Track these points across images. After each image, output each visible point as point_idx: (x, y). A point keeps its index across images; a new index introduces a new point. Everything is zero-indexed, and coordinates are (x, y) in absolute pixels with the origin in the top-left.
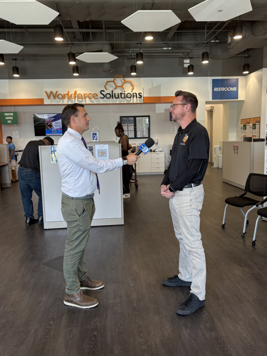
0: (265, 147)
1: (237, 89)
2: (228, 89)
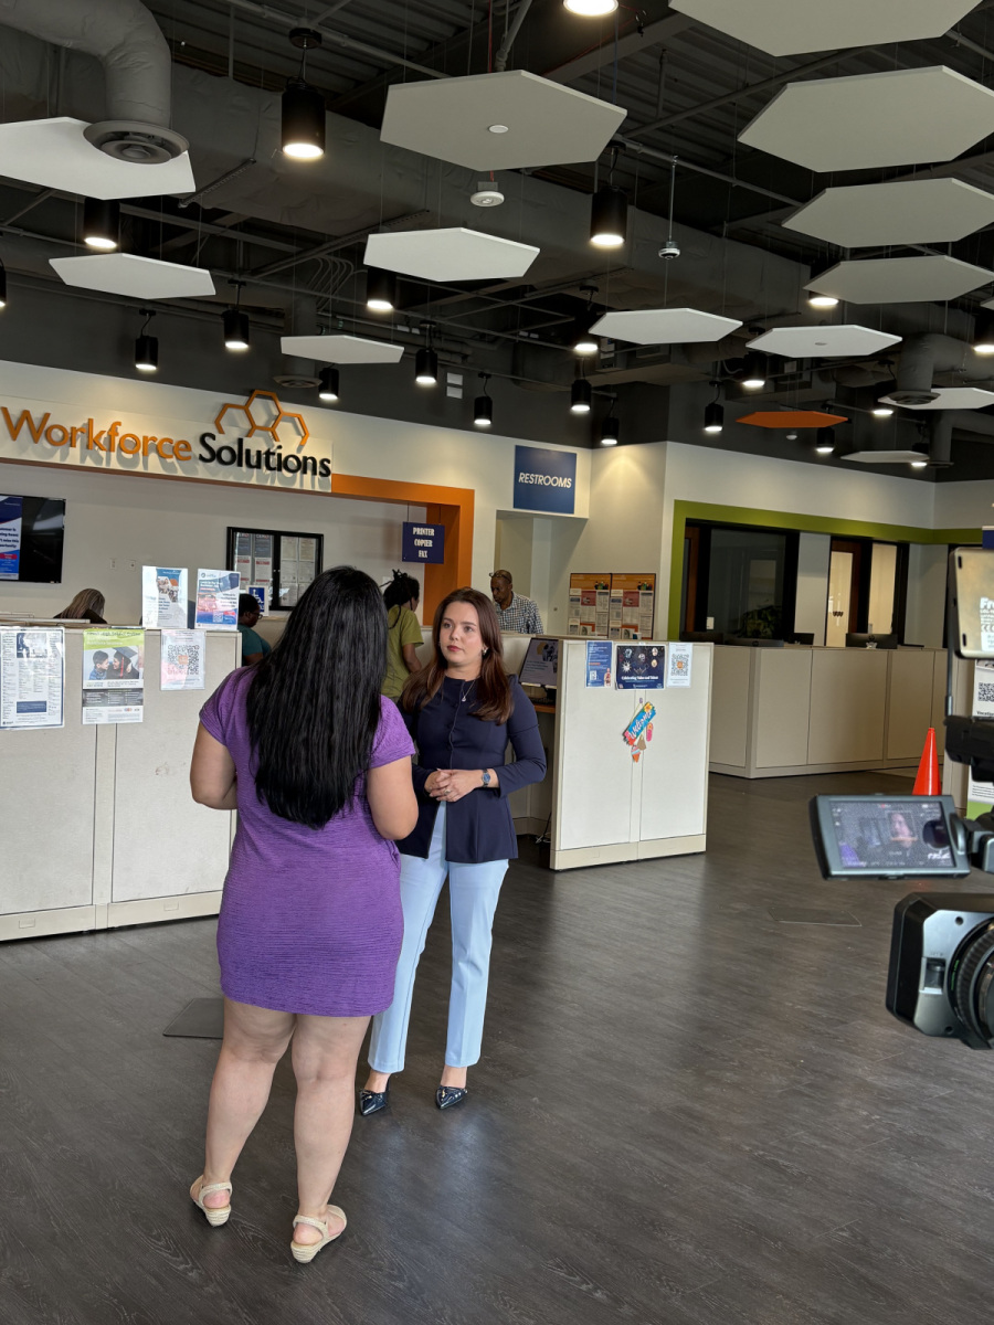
1: (573, 483)
2: (551, 481)
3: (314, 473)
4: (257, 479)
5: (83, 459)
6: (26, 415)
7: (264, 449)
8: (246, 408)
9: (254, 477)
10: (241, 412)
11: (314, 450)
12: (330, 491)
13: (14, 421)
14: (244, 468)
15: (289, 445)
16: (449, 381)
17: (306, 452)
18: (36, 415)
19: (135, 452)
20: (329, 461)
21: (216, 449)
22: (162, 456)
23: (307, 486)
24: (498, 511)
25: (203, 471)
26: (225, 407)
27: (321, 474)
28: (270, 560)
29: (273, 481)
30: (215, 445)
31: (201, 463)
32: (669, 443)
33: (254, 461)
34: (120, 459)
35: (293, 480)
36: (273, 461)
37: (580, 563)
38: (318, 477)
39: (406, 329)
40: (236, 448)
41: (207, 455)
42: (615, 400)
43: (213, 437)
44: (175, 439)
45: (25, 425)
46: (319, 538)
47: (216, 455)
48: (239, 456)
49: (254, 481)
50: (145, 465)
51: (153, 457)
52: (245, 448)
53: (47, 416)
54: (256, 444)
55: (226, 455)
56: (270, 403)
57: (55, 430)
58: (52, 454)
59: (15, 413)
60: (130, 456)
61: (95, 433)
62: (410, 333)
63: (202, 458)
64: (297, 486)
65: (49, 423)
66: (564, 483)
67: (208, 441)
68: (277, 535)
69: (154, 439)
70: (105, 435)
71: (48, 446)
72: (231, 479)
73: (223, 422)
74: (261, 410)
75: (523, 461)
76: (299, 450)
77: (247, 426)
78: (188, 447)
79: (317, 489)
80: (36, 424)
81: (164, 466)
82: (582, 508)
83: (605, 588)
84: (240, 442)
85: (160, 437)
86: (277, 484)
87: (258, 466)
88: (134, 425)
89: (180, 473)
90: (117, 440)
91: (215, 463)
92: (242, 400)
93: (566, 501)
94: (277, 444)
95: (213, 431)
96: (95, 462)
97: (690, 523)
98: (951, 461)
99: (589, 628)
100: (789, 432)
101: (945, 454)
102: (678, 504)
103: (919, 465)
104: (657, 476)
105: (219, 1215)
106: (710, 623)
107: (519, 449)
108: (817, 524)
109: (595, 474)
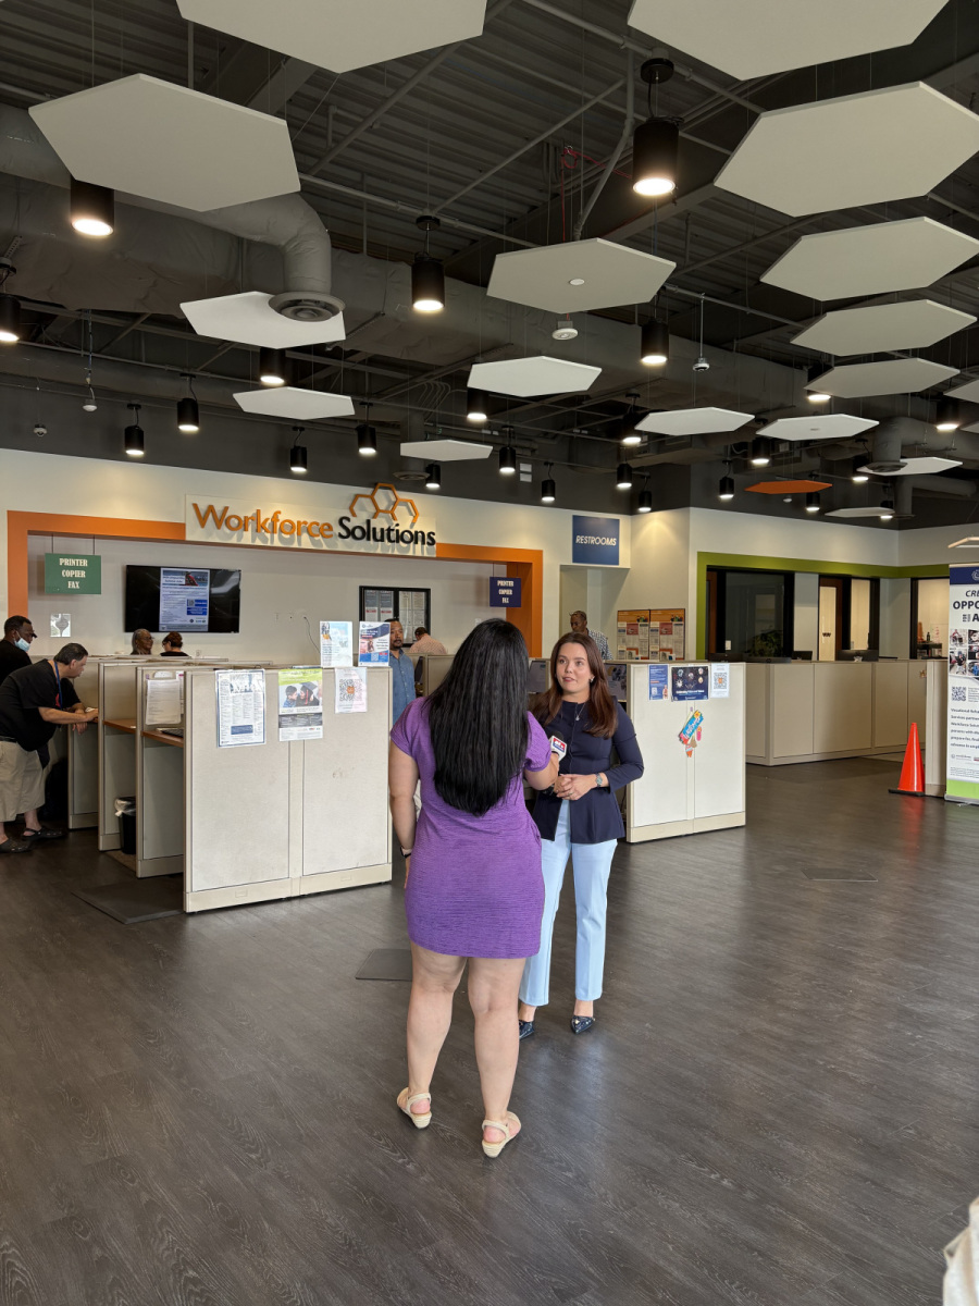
0: (949, 674)
1: (618, 541)
2: (600, 541)
3: (423, 543)
4: (382, 549)
5: (253, 540)
6: (211, 509)
7: (386, 527)
8: (371, 497)
9: (379, 548)
10: (368, 500)
11: (422, 526)
12: (435, 556)
13: (202, 513)
14: (372, 541)
15: (404, 523)
16: (522, 469)
17: (417, 528)
18: (218, 509)
19: (291, 533)
20: (434, 534)
21: (350, 528)
22: (311, 535)
23: (419, 554)
24: (561, 566)
25: (341, 545)
26: (357, 496)
27: (428, 544)
28: (391, 609)
29: (393, 550)
30: (350, 525)
31: (340, 539)
32: (691, 508)
33: (379, 536)
34: (281, 539)
35: (408, 549)
36: (393, 535)
37: (624, 603)
38: (426, 546)
39: (489, 432)
40: (365, 527)
41: (344, 533)
42: (649, 477)
43: (348, 519)
44: (321, 522)
45: (210, 516)
46: (427, 591)
47: (351, 533)
48: (367, 533)
49: (379, 551)
50: (299, 542)
51: (305, 536)
52: (372, 526)
53: (226, 509)
54: (380, 524)
55: (358, 533)
56: (390, 492)
57: (233, 519)
58: (231, 537)
59: (203, 508)
60: (287, 536)
61: (262, 520)
62: (492, 434)
63: (341, 536)
64: (411, 553)
65: (228, 514)
66: (610, 542)
67: (345, 522)
68: (396, 591)
69: (305, 523)
70: (269, 521)
71: (228, 531)
72: (362, 551)
73: (355, 508)
74: (383, 497)
75: (579, 527)
76: (412, 526)
77: (373, 510)
78: (330, 528)
79: (426, 555)
80: (219, 514)
81: (313, 543)
82: (625, 561)
83: (645, 620)
84: (368, 522)
85: (309, 521)
86: (396, 553)
87: (382, 540)
88: (289, 514)
89: (325, 548)
90: (278, 524)
91: (350, 539)
92: (368, 491)
93: (612, 556)
94: (395, 523)
95: (349, 515)
96: (263, 542)
97: (710, 569)
98: (913, 513)
99: (634, 652)
100: (786, 496)
101: (907, 509)
102: (700, 554)
103: (886, 517)
104: (683, 534)
105: (423, 1121)
106: (728, 645)
107: (575, 518)
108: (808, 566)
109: (634, 534)
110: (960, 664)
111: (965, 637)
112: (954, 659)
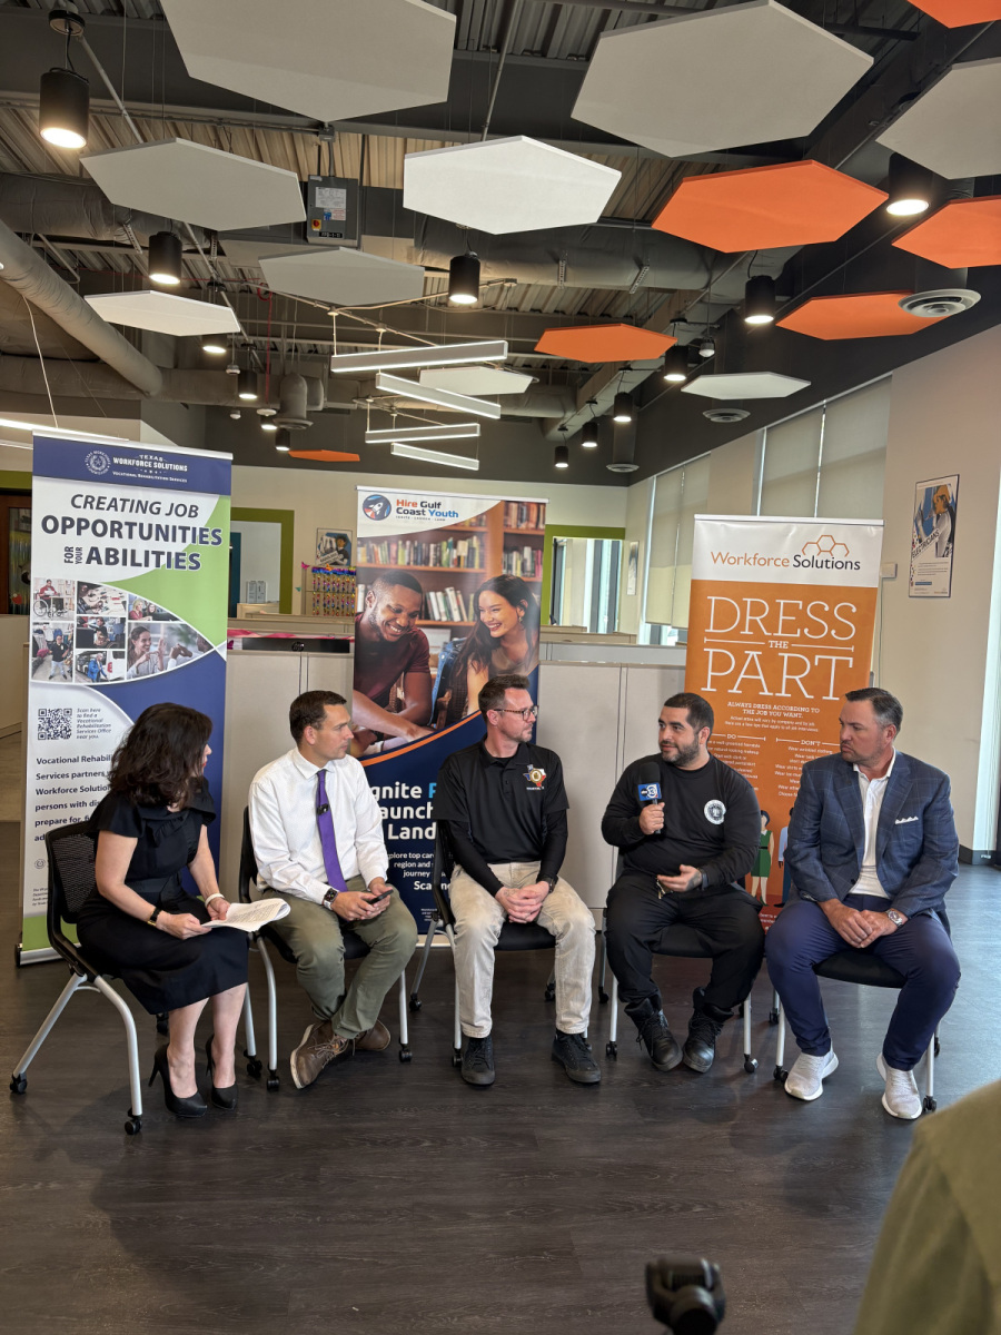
0: (30, 680)
110: (58, 657)
111: (71, 599)
112: (43, 647)
